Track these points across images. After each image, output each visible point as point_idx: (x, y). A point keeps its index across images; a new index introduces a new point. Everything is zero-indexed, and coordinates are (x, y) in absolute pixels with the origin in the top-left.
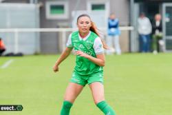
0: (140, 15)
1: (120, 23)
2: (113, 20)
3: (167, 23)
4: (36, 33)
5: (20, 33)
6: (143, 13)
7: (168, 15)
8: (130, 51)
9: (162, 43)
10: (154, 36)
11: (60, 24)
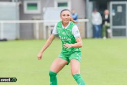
0: (94, 11)
1: (79, 17)
2: (73, 14)
3: (113, 17)
4: (17, 24)
5: (4, 24)
6: (96, 9)
7: (114, 11)
8: (86, 37)
9: (110, 31)
10: (104, 26)
11: (34, 17)
